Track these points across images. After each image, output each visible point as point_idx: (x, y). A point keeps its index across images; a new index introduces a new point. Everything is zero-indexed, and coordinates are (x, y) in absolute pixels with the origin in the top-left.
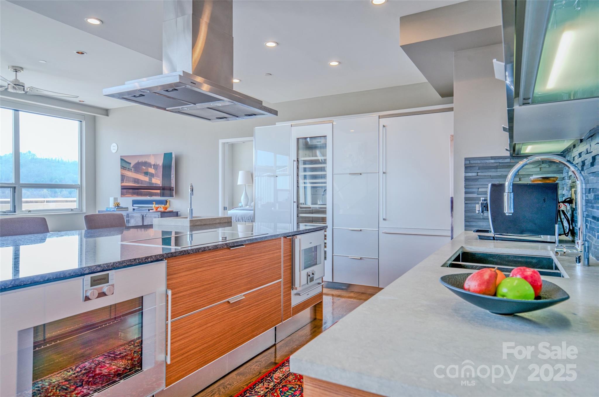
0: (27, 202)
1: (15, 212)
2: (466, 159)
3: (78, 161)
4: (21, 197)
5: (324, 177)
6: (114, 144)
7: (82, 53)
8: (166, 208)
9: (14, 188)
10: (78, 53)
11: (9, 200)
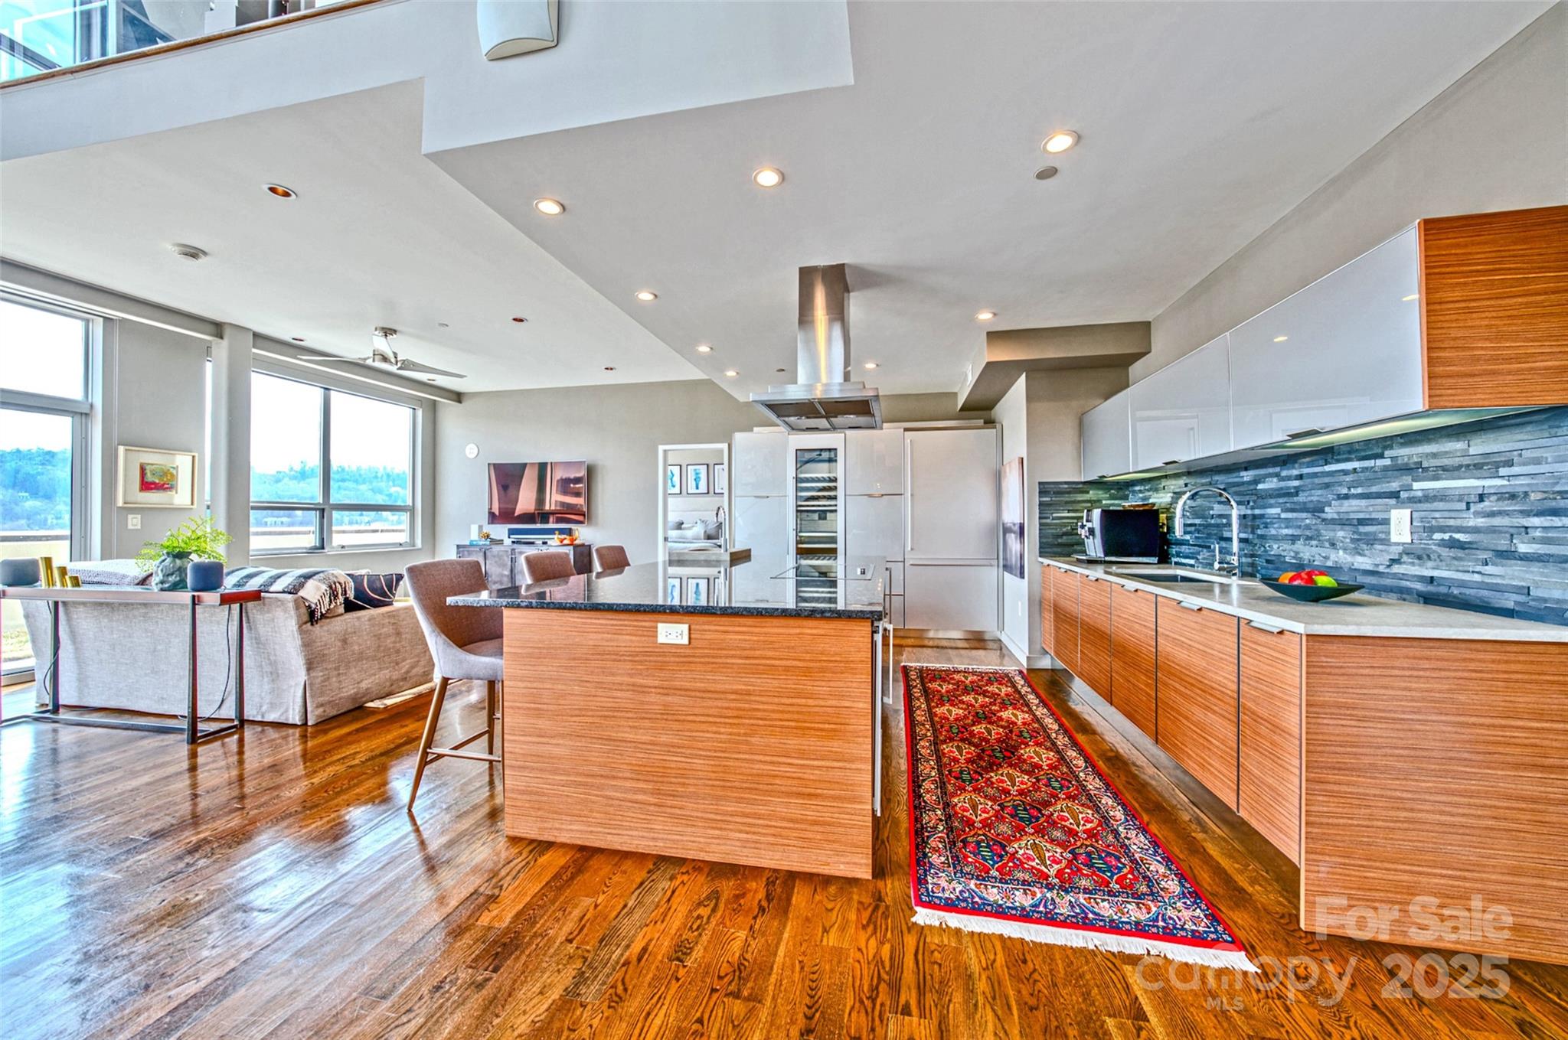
0: (339, 532)
1: (323, 548)
2: (1040, 483)
3: (407, 471)
4: (330, 524)
5: (835, 498)
6: (472, 446)
7: (521, 320)
8: (572, 540)
9: (323, 511)
10: (515, 320)
11: (312, 529)
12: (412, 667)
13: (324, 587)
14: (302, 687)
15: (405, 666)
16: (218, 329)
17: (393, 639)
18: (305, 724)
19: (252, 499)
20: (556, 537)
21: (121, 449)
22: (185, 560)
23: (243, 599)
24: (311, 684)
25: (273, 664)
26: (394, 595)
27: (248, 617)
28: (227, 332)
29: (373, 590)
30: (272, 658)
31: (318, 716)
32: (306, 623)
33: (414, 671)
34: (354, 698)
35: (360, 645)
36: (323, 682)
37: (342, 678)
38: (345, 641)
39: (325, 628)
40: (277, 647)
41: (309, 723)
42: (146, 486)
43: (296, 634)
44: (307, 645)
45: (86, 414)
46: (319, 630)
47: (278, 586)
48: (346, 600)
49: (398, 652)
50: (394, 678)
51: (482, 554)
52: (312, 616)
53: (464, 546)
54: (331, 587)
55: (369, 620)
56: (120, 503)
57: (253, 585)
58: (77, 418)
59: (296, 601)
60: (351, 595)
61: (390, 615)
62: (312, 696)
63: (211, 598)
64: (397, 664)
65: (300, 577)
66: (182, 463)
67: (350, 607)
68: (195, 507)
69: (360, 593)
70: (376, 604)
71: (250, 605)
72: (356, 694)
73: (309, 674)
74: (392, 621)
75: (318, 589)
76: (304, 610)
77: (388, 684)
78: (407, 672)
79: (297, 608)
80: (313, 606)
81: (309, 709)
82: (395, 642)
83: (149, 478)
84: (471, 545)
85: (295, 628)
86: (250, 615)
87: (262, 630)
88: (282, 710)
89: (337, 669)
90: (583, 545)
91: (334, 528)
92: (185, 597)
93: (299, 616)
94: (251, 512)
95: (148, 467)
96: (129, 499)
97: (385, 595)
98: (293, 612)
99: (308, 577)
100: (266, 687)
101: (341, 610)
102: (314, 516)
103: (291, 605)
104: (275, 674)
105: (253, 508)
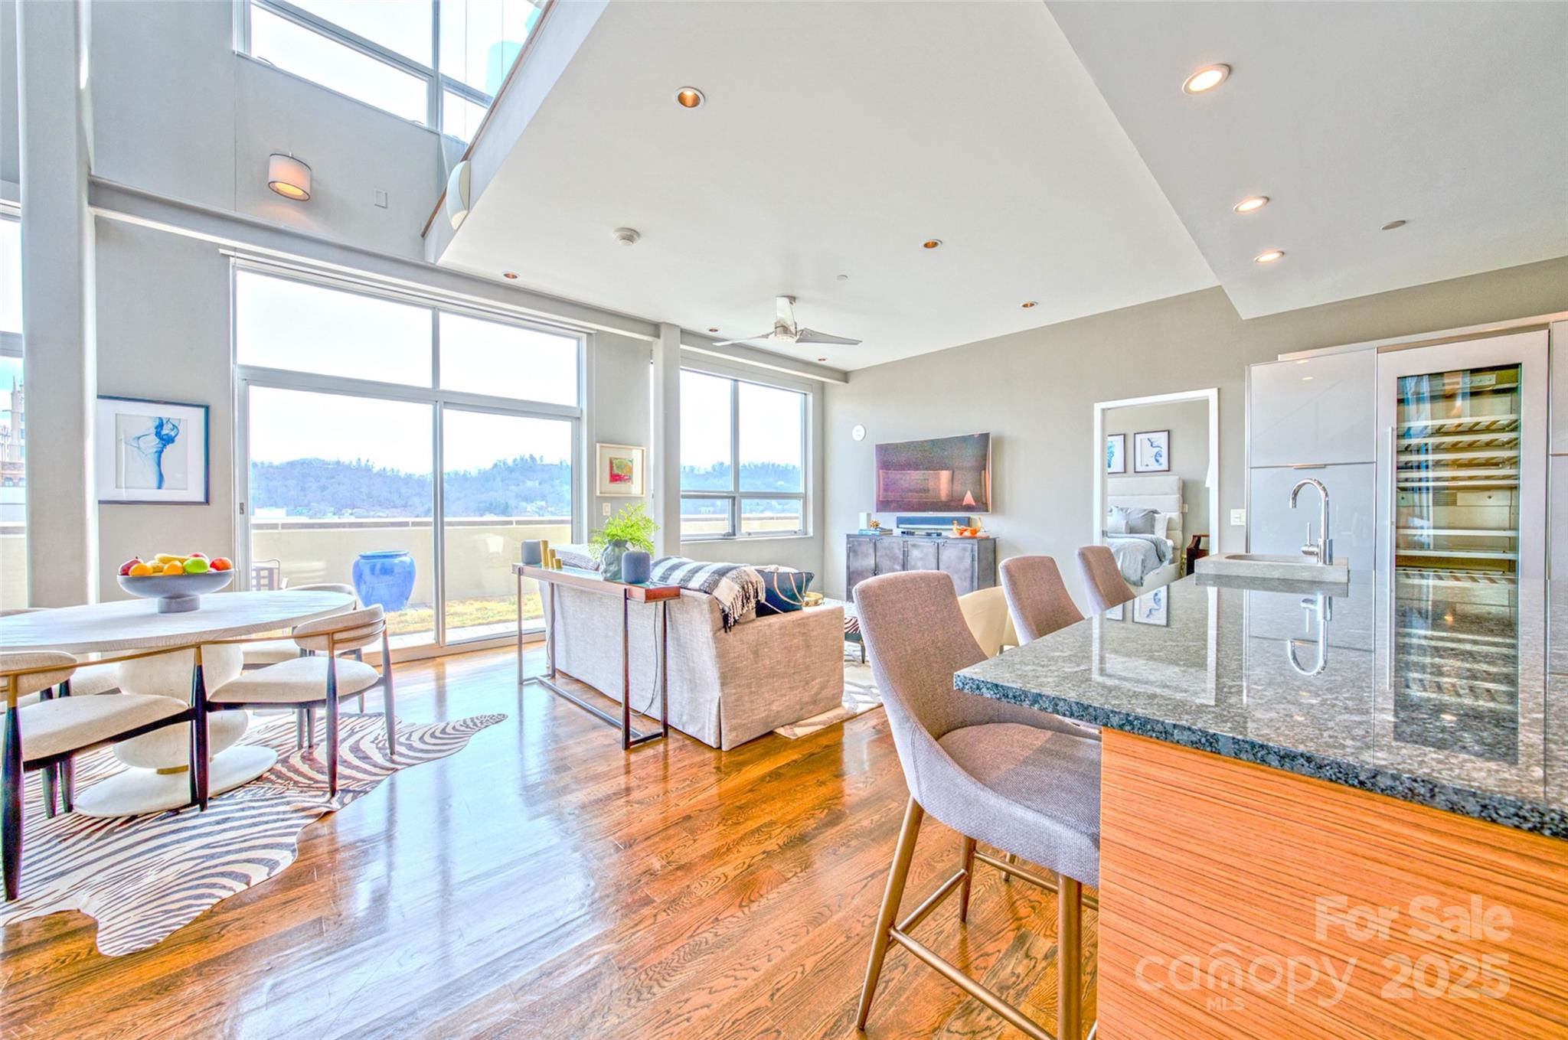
1: (734, 535)
4: (740, 512)
6: (860, 427)
7: (935, 244)
8: (975, 532)
9: (734, 498)
10: (926, 245)
11: (726, 516)
12: (822, 688)
13: (737, 588)
14: (717, 704)
15: (815, 685)
16: (655, 328)
17: (802, 653)
18: (720, 748)
19: (681, 489)
20: (955, 527)
21: (598, 445)
22: (622, 548)
23: (665, 597)
24: (725, 702)
25: (692, 671)
26: (803, 597)
27: (670, 614)
28: (663, 331)
29: (783, 591)
30: (691, 664)
31: (732, 741)
32: (720, 630)
33: (824, 693)
34: (766, 724)
35: (771, 659)
36: (736, 701)
37: (754, 697)
38: (756, 653)
39: (738, 637)
40: (695, 653)
41: (724, 748)
42: (615, 478)
43: (711, 641)
44: (721, 656)
45: (579, 418)
46: (732, 637)
47: (695, 583)
48: (758, 602)
49: (807, 668)
50: (805, 699)
51: (872, 545)
52: (726, 622)
53: (854, 536)
54: (743, 588)
55: (780, 629)
56: (598, 494)
57: (674, 580)
58: (574, 421)
59: (710, 603)
60: (762, 598)
61: (802, 623)
62: (726, 717)
63: (638, 592)
64: (807, 683)
65: (714, 573)
66: (636, 455)
67: (762, 611)
68: (644, 495)
69: (771, 595)
70: (787, 608)
71: (672, 603)
72: (767, 717)
73: (722, 690)
74: (802, 631)
75: (731, 589)
76: (719, 616)
77: (798, 707)
78: (817, 694)
79: (712, 612)
80: (727, 610)
81: (723, 732)
82: (805, 657)
83: (616, 471)
84: (861, 535)
85: (710, 635)
86: (673, 614)
87: (682, 632)
88: (699, 726)
89: (749, 686)
90: (987, 538)
91: (743, 516)
92: (619, 589)
93: (714, 621)
94: (682, 500)
95: (615, 461)
96: (603, 490)
97: (793, 597)
98: (707, 616)
99: (722, 573)
100: (686, 695)
101: (753, 615)
102: (727, 503)
103: (706, 607)
104: (694, 684)
105: (684, 497)
